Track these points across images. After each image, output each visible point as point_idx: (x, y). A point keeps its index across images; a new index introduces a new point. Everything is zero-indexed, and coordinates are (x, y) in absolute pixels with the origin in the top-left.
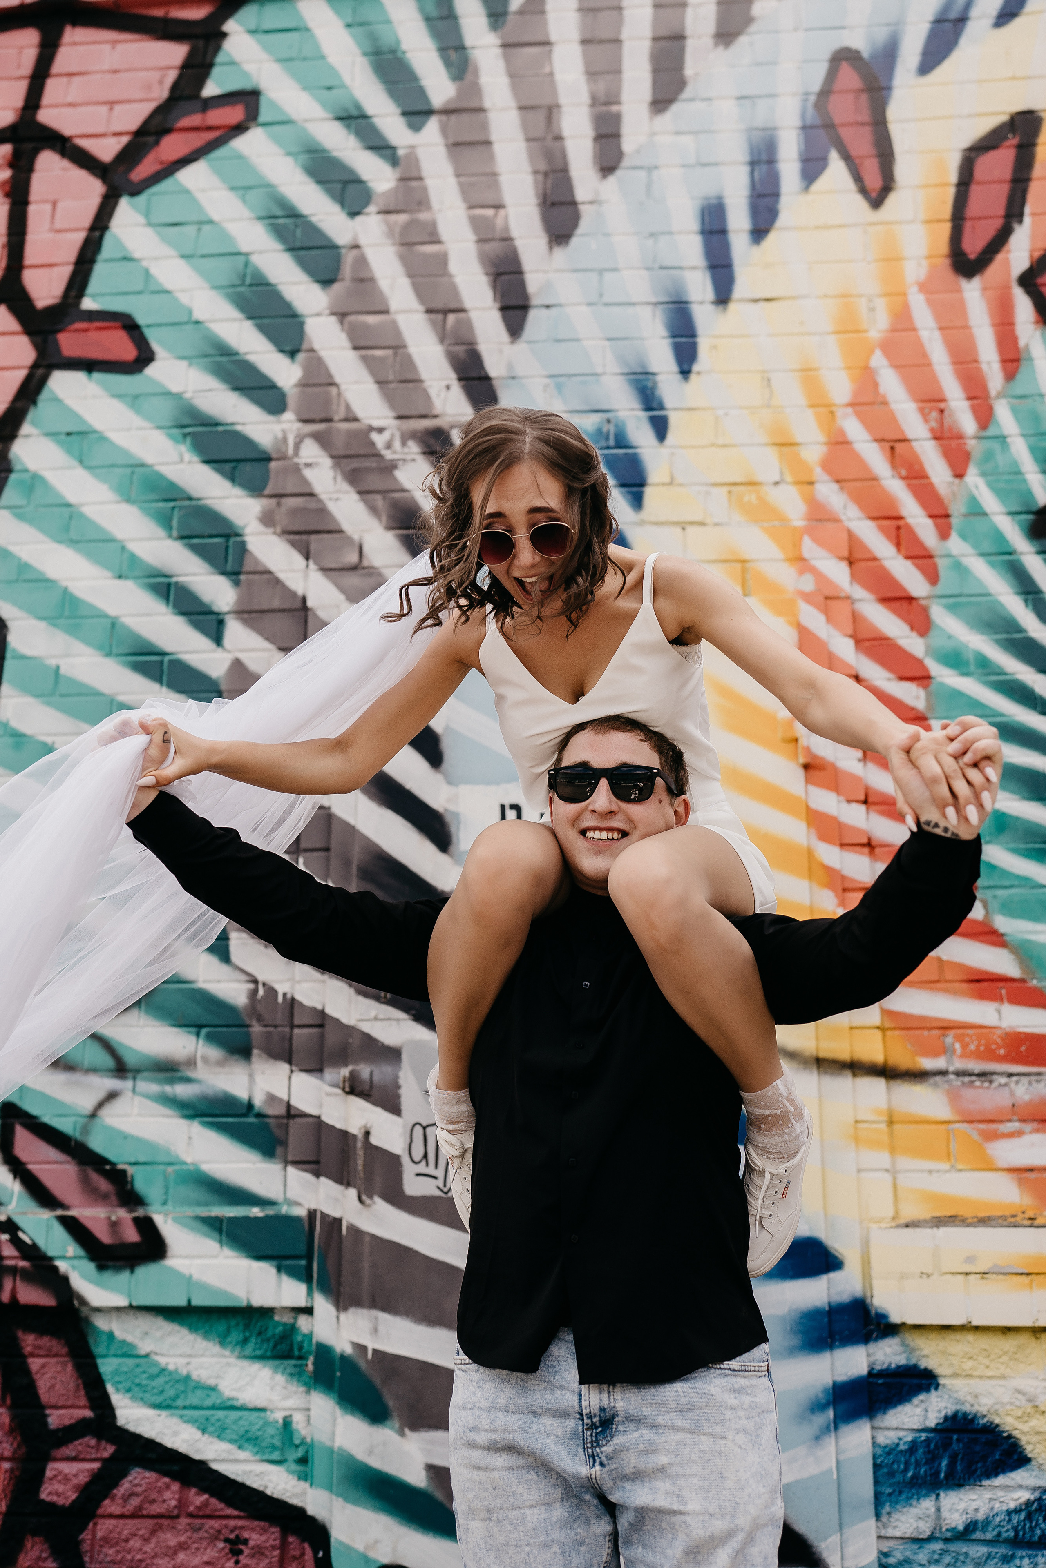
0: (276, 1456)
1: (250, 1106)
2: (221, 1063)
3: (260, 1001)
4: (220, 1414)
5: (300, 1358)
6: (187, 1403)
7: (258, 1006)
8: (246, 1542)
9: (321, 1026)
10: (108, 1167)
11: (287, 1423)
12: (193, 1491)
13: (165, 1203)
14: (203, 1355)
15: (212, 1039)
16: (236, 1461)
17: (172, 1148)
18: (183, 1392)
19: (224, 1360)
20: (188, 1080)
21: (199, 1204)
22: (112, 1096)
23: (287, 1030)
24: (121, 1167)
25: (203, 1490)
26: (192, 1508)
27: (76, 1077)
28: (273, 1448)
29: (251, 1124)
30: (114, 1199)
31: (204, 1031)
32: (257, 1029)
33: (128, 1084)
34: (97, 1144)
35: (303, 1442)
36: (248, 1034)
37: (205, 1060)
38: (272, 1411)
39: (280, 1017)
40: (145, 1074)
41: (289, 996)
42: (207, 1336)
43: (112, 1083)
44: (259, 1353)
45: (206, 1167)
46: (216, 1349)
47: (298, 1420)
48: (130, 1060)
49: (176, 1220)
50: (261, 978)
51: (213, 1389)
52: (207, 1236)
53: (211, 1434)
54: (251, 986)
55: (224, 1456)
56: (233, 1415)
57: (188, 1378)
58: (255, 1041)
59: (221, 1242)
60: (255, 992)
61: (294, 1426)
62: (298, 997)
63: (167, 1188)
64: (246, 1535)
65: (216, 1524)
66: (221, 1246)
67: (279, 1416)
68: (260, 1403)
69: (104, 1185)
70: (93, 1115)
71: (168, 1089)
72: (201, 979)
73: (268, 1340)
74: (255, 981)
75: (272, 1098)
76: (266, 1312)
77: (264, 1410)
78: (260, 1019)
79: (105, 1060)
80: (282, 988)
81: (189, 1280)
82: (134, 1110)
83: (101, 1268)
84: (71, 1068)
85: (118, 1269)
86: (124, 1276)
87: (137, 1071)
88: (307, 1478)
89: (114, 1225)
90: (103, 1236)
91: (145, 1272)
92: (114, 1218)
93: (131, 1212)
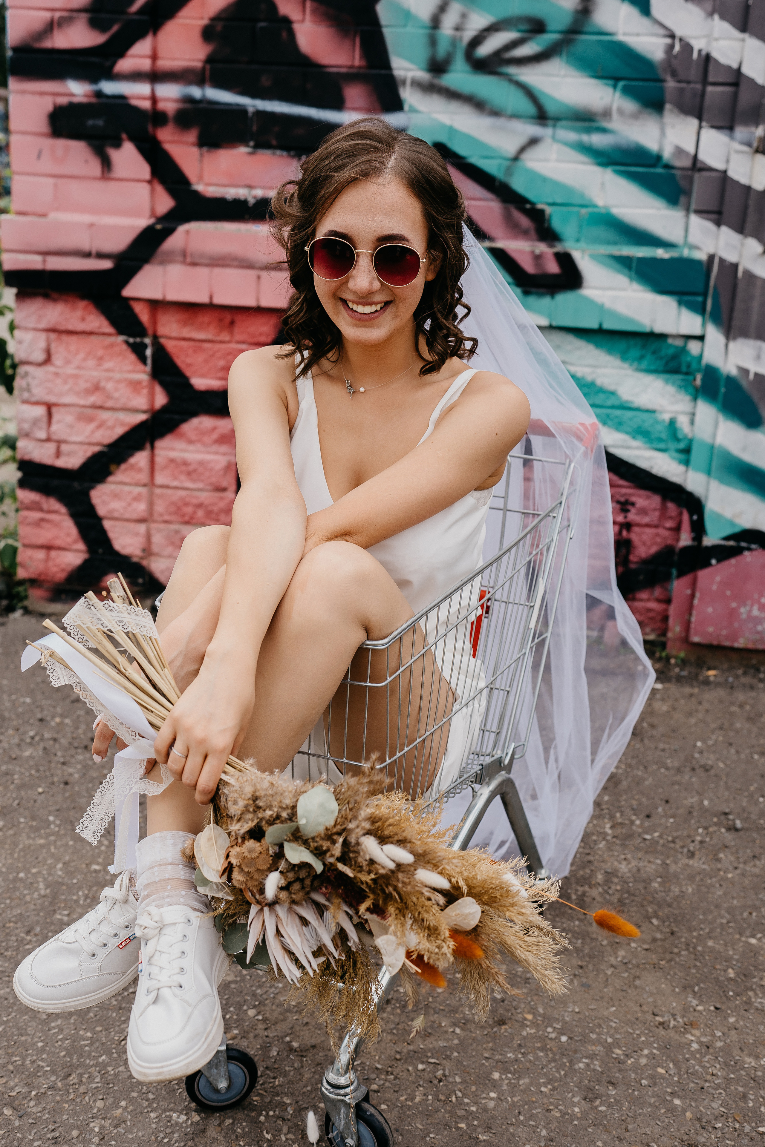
0: (662, 446)
1: (658, 158)
2: (635, 116)
3: (676, 57)
4: (618, 412)
5: (687, 373)
7: (674, 62)
8: (633, 504)
9: (736, 84)
10: (528, 206)
11: (672, 423)
13: (578, 240)
14: (606, 367)
15: (628, 91)
16: (629, 448)
17: (586, 192)
19: (624, 372)
20: (604, 131)
21: (609, 243)
22: (533, 142)
23: (699, 86)
24: (540, 206)
27: (500, 122)
28: (660, 440)
29: (659, 175)
30: (533, 233)
31: (621, 84)
32: (671, 84)
33: (549, 131)
34: (518, 185)
35: (686, 437)
36: (662, 90)
37: (621, 112)
38: (661, 412)
39: (694, 74)
40: (564, 123)
41: (704, 53)
42: (610, 352)
43: (533, 130)
44: (652, 367)
45: (616, 211)
46: (617, 362)
47: (683, 422)
48: (551, 109)
49: (593, 257)
50: (678, 33)
51: (613, 393)
52: (619, 271)
53: (609, 427)
54: (668, 41)
55: (620, 443)
56: (629, 414)
57: (593, 383)
58: (668, 96)
59: (630, 277)
60: (672, 47)
61: (678, 425)
62: (715, 54)
63: (580, 226)
64: (633, 499)
66: (631, 281)
67: (666, 417)
68: (650, 406)
69: (524, 221)
70: (516, 159)
71: (585, 138)
72: (621, 32)
73: (661, 358)
74: (672, 36)
75: (679, 151)
76: (662, 337)
77: (653, 411)
78: (674, 74)
79: (527, 107)
80: (698, 44)
81: (601, 308)
82: (554, 156)
83: (526, 293)
84: (495, 113)
85: (540, 295)
86: (546, 302)
87: (557, 119)
88: (687, 463)
89: (538, 258)
90: (529, 267)
91: (564, 299)
92: (537, 252)
93: (551, 246)
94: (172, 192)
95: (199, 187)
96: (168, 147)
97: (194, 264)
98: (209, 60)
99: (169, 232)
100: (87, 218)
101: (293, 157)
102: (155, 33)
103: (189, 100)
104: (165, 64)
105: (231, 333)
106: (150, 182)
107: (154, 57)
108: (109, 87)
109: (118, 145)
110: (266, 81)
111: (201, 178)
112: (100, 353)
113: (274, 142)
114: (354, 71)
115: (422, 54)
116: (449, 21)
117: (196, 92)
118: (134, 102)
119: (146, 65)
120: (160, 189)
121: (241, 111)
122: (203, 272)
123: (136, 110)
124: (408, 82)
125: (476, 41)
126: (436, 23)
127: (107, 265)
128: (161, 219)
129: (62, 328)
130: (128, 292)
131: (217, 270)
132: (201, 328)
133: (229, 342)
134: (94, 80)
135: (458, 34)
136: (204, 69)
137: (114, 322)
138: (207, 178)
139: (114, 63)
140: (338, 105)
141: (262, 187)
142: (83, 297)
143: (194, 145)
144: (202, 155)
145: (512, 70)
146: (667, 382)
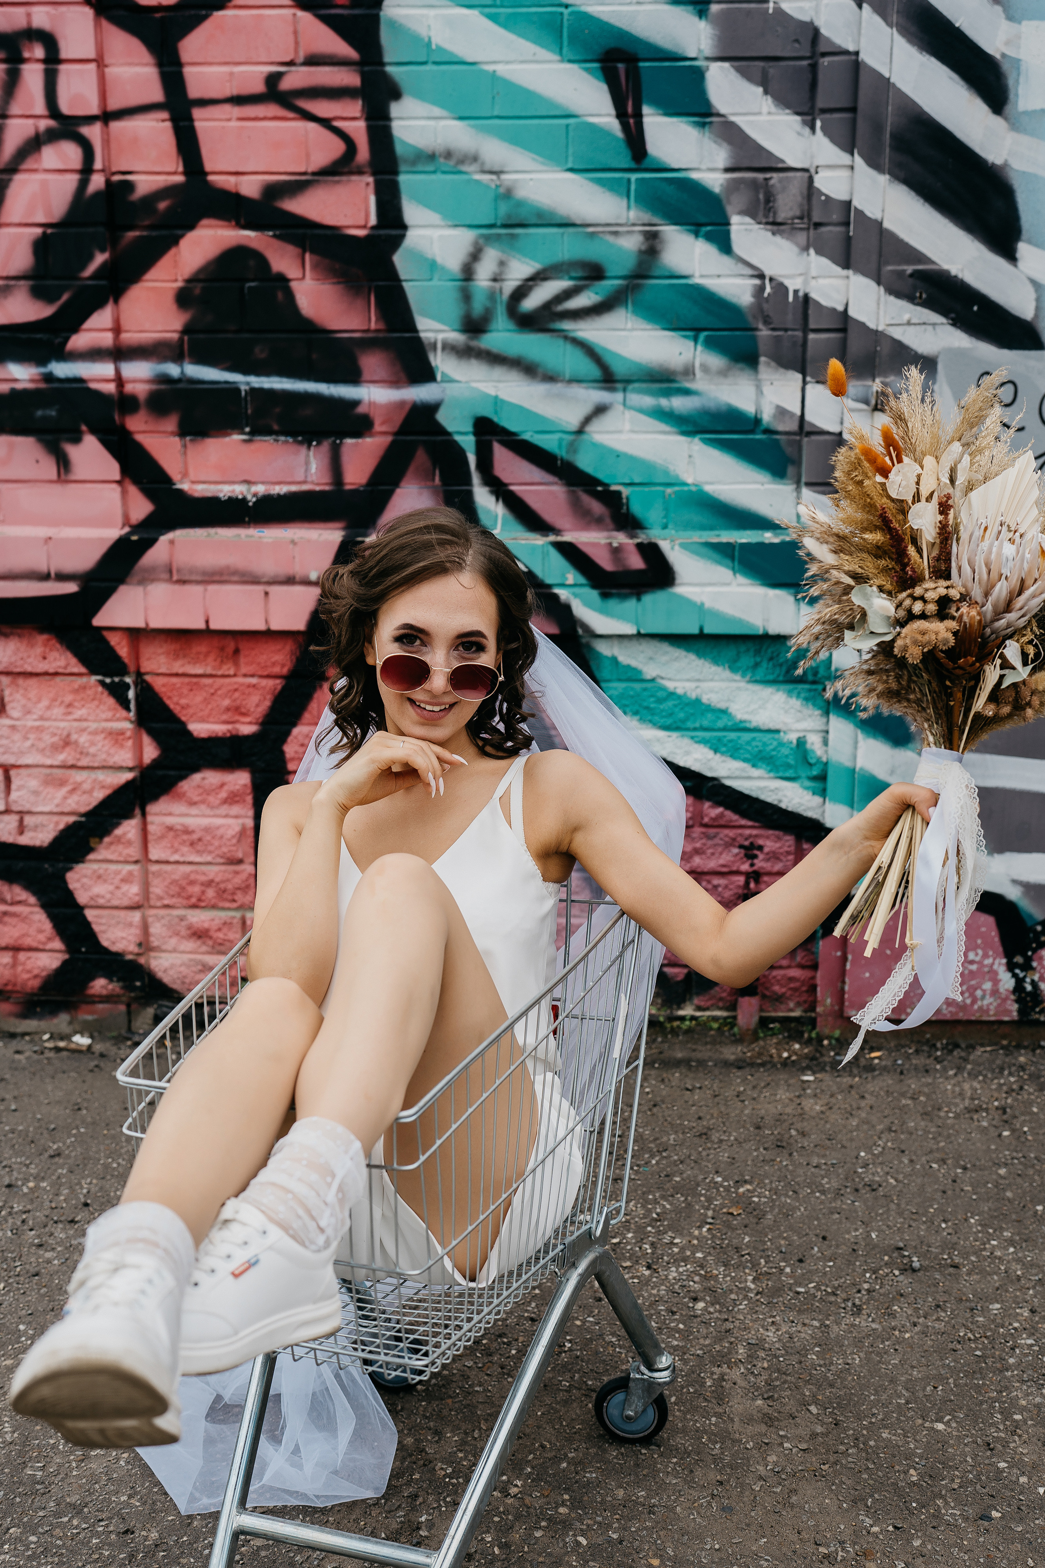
0: (790, 773)
1: (757, 421)
2: (723, 373)
3: (767, 300)
4: (733, 735)
5: (814, 682)
6: (697, 725)
7: (765, 306)
8: (760, 848)
9: (843, 330)
10: (600, 488)
11: (801, 743)
12: (707, 804)
13: (665, 527)
14: (712, 680)
15: (712, 344)
16: (749, 778)
17: (671, 468)
18: (692, 714)
19: (734, 685)
20: (687, 392)
21: (703, 528)
22: (600, 410)
23: (799, 334)
24: (614, 488)
25: (718, 804)
26: (706, 820)
27: (558, 387)
28: (788, 766)
29: (759, 441)
30: (608, 520)
31: (703, 335)
32: (764, 332)
33: (618, 396)
34: (585, 462)
35: (819, 760)
36: (754, 340)
37: (705, 369)
38: (785, 732)
39: (791, 319)
40: (636, 385)
41: (801, 294)
42: (716, 662)
43: (599, 396)
44: (771, 677)
45: (708, 488)
46: (727, 674)
47: (814, 742)
48: (619, 369)
49: (684, 546)
50: (768, 273)
51: (724, 712)
52: (719, 563)
53: (723, 754)
54: (757, 282)
55: (737, 773)
56: (746, 736)
57: (698, 701)
58: (762, 347)
59: (733, 569)
60: (761, 289)
61: (808, 746)
62: (814, 295)
63: (666, 509)
64: (761, 842)
65: (731, 833)
66: (735, 574)
67: (793, 737)
68: (772, 726)
69: (597, 507)
70: (580, 431)
71: (664, 402)
72: (697, 274)
73: (781, 665)
74: (761, 276)
75: (781, 412)
76: (781, 639)
77: (777, 731)
78: (767, 321)
79: (588, 368)
80: (792, 285)
81: (700, 608)
82: (627, 426)
83: (605, 596)
84: (550, 378)
85: (623, 597)
86: (631, 604)
87: (628, 381)
88: (823, 793)
89: (616, 552)
90: (606, 563)
91: (653, 600)
92: (615, 545)
93: (632, 537)
94: (149, 494)
95: (185, 486)
96: (139, 438)
97: (183, 582)
98: (187, 330)
99: (149, 543)
100: (42, 532)
101: (301, 443)
102: (116, 302)
103: (164, 379)
104: (130, 337)
105: (236, 664)
106: (119, 482)
107: (117, 329)
108: (61, 369)
109: (77, 439)
110: (260, 353)
111: (185, 474)
112: (69, 698)
113: (276, 427)
114: (370, 335)
115: (454, 311)
116: (484, 271)
117: (173, 370)
118: (93, 386)
119: (107, 339)
120: (133, 491)
121: (232, 390)
122: (196, 590)
123: (97, 394)
124: (439, 346)
125: (520, 293)
126: (468, 273)
127: (71, 588)
128: (136, 528)
129: (18, 670)
130: (98, 621)
131: (212, 588)
132: (195, 661)
133: (235, 675)
134: (42, 361)
135: (497, 285)
136: (181, 340)
137: (83, 659)
138: (192, 475)
139: (67, 339)
140: (354, 377)
141: (263, 483)
142: (42, 629)
143: (173, 434)
144: (185, 446)
145: (567, 325)
146: (790, 693)
